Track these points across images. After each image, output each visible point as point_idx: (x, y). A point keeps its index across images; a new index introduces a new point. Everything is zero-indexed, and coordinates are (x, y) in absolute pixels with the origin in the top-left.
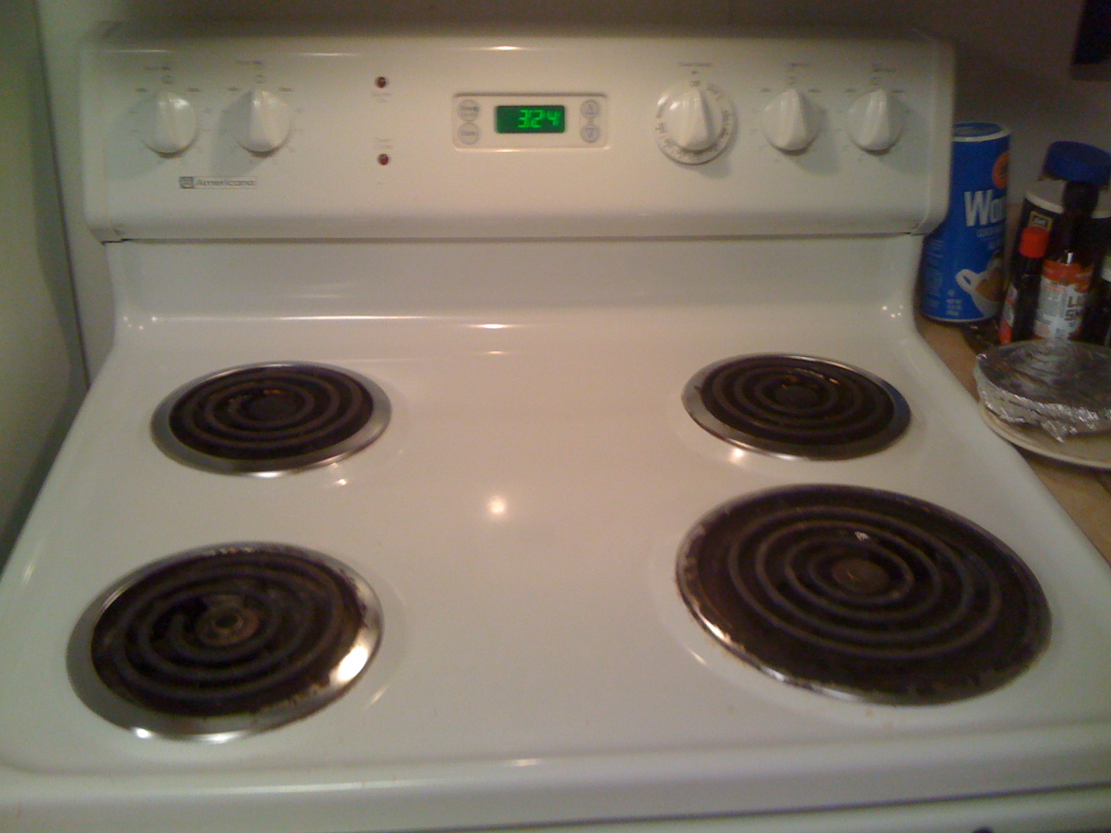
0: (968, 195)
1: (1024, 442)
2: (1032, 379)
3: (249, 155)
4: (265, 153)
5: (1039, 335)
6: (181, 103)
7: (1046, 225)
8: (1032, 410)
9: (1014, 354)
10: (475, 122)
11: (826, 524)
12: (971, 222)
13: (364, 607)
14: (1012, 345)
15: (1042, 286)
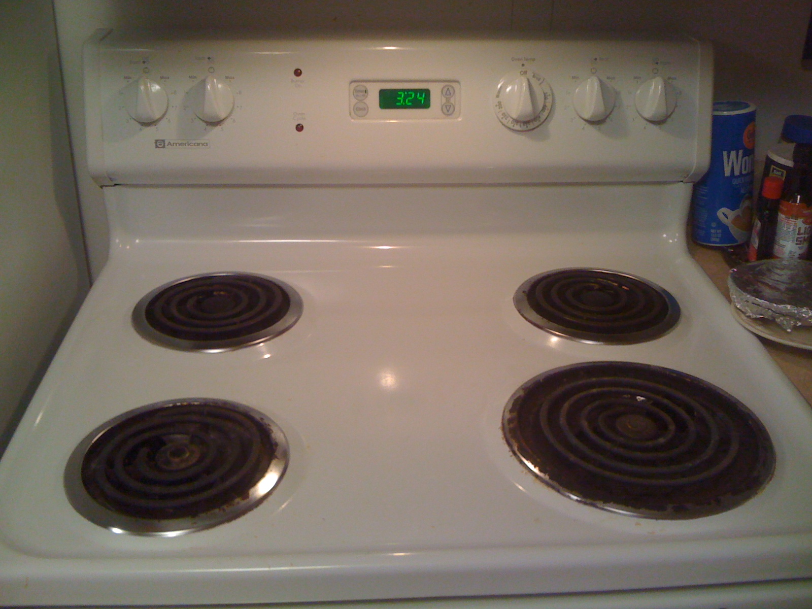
0: (725, 153)
1: (764, 332)
2: (771, 287)
3: (204, 125)
4: (215, 122)
5: (776, 255)
6: (156, 88)
7: (782, 175)
8: (769, 309)
9: (758, 269)
10: (365, 101)
11: (614, 389)
12: (727, 173)
13: (276, 444)
14: (756, 263)
15: (779, 219)
